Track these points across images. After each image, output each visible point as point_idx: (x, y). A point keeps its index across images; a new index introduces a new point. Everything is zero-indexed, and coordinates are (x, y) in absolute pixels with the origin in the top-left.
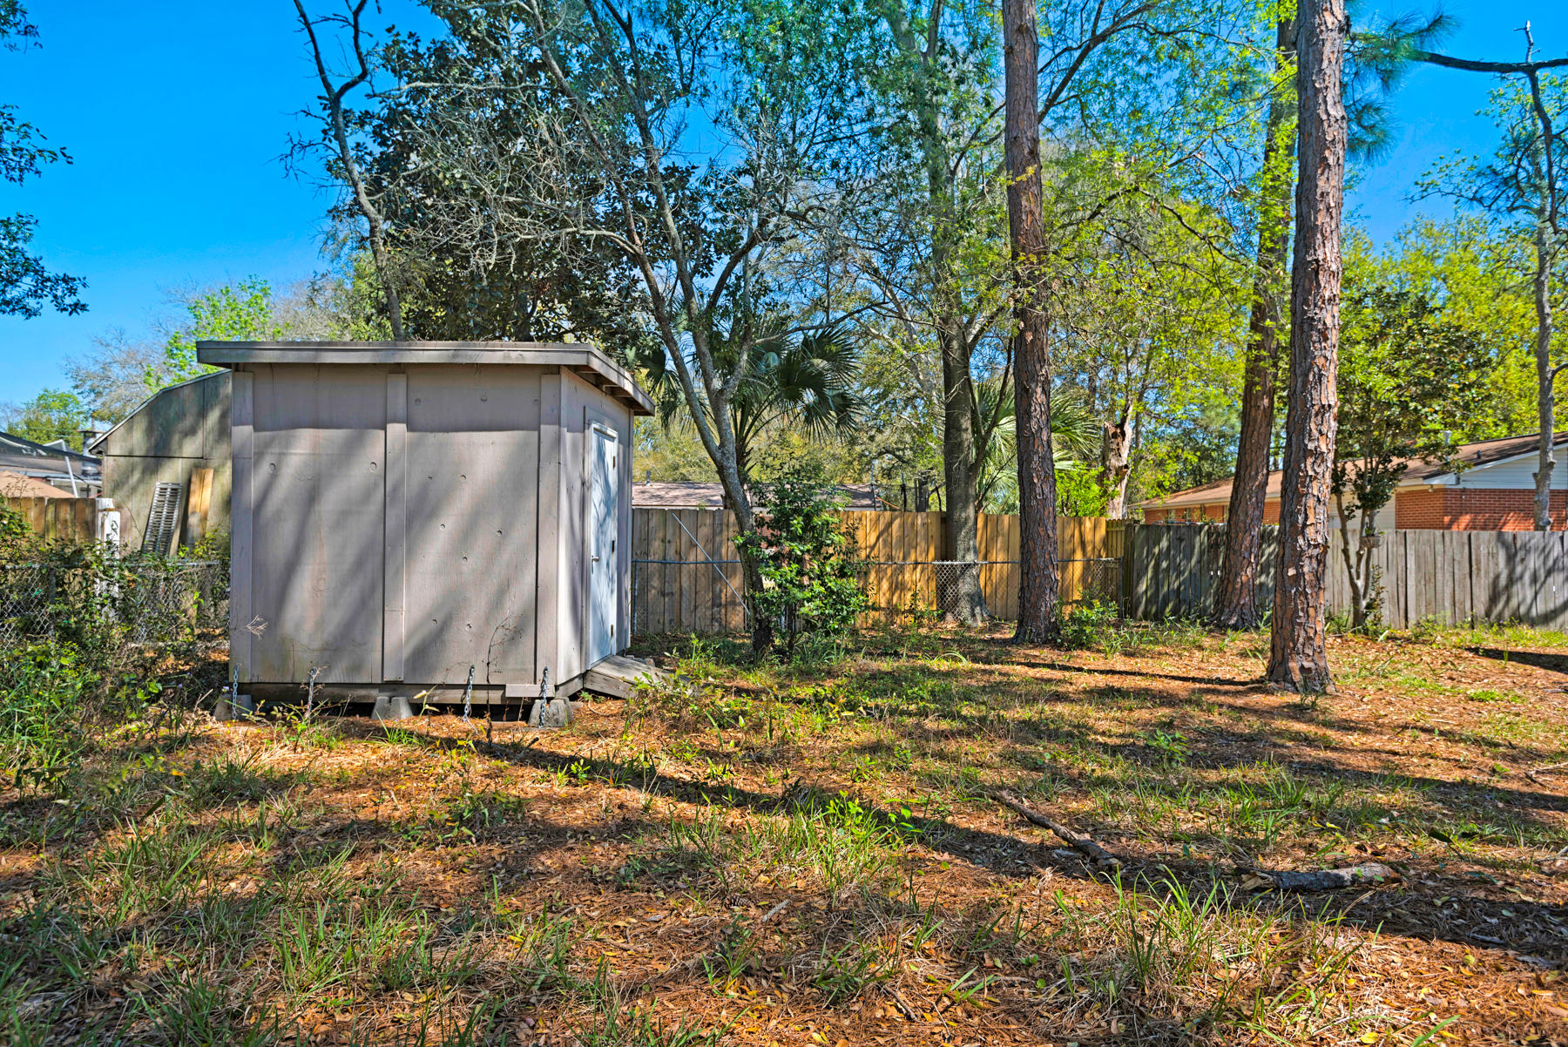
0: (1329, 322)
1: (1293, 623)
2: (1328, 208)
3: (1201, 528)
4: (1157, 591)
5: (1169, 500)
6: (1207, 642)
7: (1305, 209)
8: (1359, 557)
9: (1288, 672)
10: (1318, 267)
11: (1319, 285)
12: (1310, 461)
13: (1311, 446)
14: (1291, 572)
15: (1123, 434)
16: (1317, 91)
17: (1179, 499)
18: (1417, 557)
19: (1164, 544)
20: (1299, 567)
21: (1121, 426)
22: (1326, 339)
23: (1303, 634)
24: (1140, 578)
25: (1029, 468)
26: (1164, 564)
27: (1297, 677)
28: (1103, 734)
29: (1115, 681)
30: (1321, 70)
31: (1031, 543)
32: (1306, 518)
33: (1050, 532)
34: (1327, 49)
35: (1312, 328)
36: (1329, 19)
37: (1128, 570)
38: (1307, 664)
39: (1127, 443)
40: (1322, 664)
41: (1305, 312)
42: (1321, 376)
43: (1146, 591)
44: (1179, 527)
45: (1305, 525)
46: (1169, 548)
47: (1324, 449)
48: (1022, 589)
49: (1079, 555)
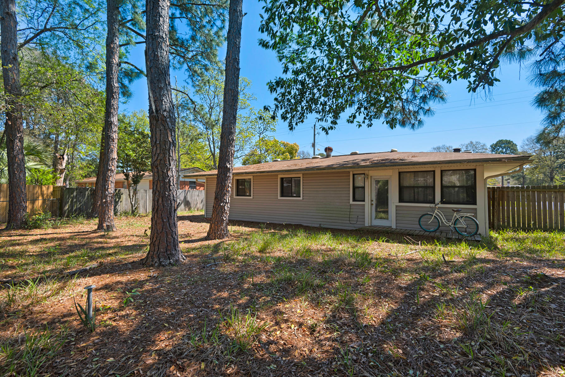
0: (114, 137)
1: (104, 214)
2: (114, 108)
3: (88, 189)
4: (72, 208)
5: (85, 180)
6: (85, 222)
7: (108, 107)
8: (133, 196)
9: (103, 226)
10: (111, 123)
11: (112, 127)
12: (109, 172)
13: (110, 168)
14: (104, 201)
15: (63, 158)
16: (111, 78)
17: (90, 180)
18: (149, 196)
19: (75, 194)
20: (106, 199)
21: (63, 155)
22: (114, 141)
23: (107, 216)
24: (66, 204)
25: (13, 168)
26: (75, 200)
27: (105, 228)
28: (33, 252)
29: (44, 237)
30: (112, 73)
31: (14, 194)
32: (108, 186)
33: (23, 190)
34: (114, 68)
35: (110, 138)
36: (114, 61)
37: (61, 202)
38: (108, 224)
39: (65, 161)
40: (112, 223)
41: (108, 134)
42: (112, 150)
43: (68, 209)
44: (80, 189)
45: (108, 188)
46: (76, 195)
47: (113, 169)
48: (9, 210)
49: (40, 198)
